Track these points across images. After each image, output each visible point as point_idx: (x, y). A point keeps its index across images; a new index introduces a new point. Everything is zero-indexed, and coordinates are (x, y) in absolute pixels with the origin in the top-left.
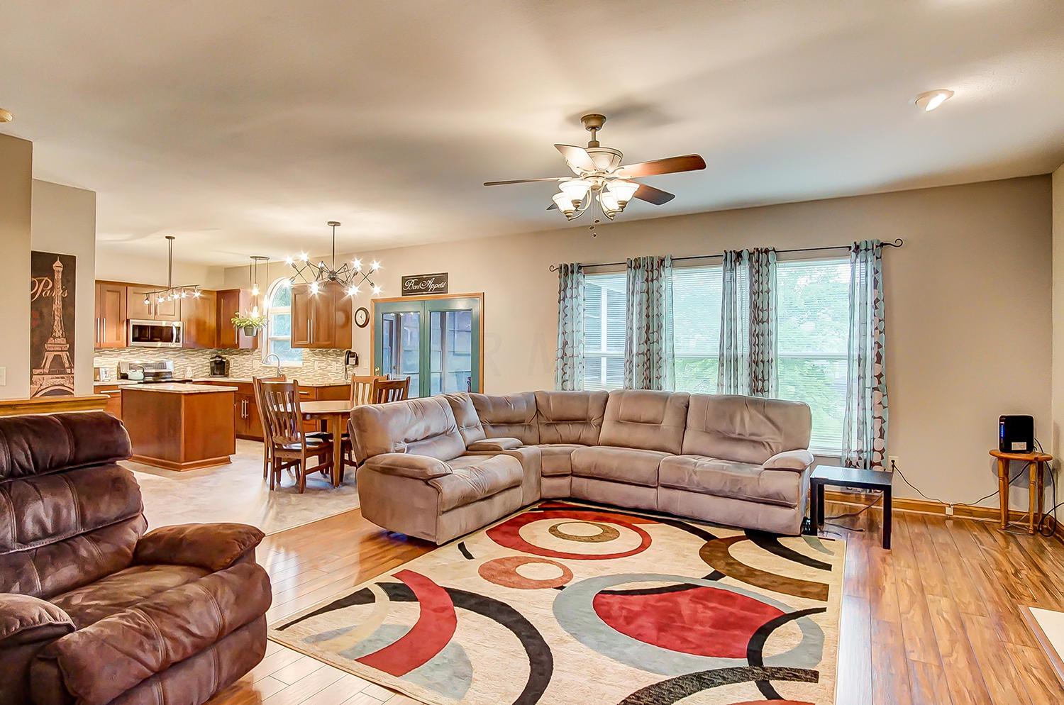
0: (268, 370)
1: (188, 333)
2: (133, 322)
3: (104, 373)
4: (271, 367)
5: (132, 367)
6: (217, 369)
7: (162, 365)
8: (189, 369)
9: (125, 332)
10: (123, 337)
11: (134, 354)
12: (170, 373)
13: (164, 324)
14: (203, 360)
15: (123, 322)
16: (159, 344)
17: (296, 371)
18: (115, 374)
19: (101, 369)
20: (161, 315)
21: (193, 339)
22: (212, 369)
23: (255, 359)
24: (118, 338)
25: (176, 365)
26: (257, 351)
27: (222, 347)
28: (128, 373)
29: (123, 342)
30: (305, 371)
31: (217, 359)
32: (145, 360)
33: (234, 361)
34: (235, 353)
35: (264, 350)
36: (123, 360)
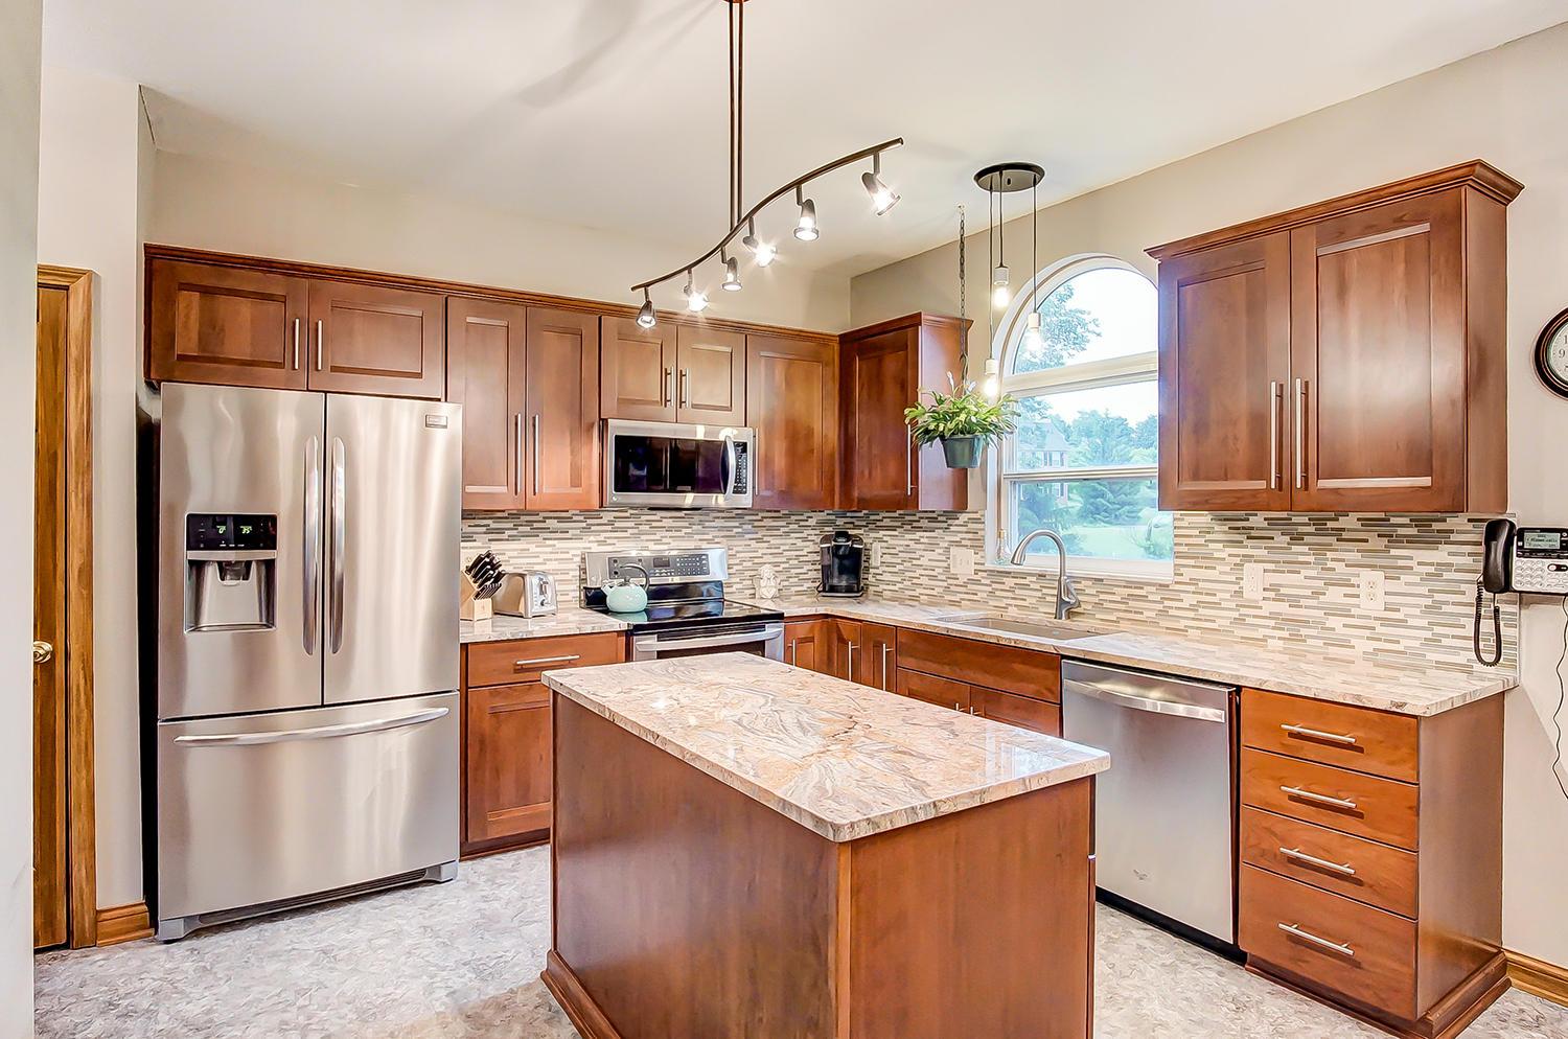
0: (1010, 582)
1: (768, 462)
2: (619, 427)
3: (537, 590)
4: (1024, 575)
5: (619, 569)
6: (841, 572)
7: (696, 562)
8: (767, 571)
9: (597, 460)
10: (590, 477)
11: (624, 530)
12: (720, 584)
13: (700, 434)
14: (799, 543)
15: (592, 425)
16: (690, 499)
17: (1144, 598)
18: (574, 593)
19: (527, 578)
20: (694, 406)
21: (780, 483)
22: (826, 572)
23: (958, 544)
24: (576, 481)
25: (731, 562)
26: (963, 517)
27: (851, 503)
28: (606, 590)
29: (589, 492)
30: (1189, 600)
31: (842, 541)
32: (652, 546)
33: (884, 547)
34: (887, 522)
35: (990, 515)
36: (595, 548)
